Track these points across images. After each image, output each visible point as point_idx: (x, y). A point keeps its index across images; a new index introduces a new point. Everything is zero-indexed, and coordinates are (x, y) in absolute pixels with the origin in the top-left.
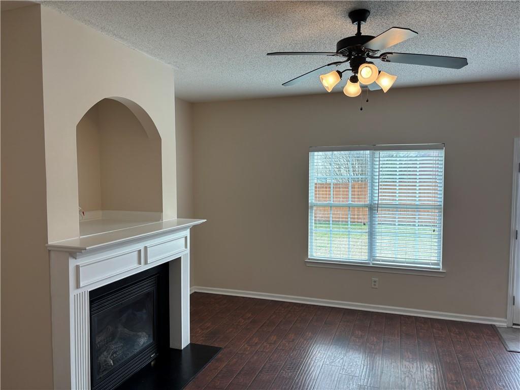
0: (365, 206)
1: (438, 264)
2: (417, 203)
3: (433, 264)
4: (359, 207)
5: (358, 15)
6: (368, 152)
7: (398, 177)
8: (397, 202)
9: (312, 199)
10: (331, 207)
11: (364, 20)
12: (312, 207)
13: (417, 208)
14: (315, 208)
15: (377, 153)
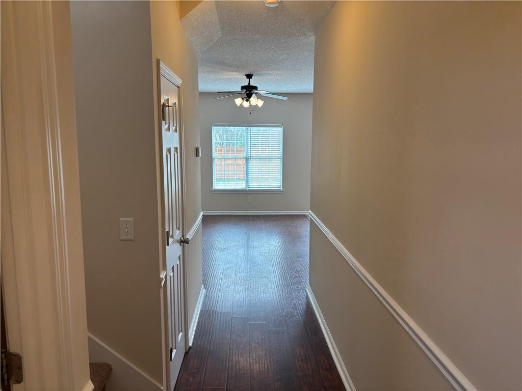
0: (244, 158)
1: (280, 187)
2: (270, 156)
3: (278, 187)
4: (241, 158)
5: (249, 76)
6: (244, 128)
7: (260, 142)
8: (260, 156)
9: (214, 155)
10: (225, 159)
11: (251, 78)
12: (214, 160)
13: (270, 158)
14: (216, 160)
15: (250, 128)
